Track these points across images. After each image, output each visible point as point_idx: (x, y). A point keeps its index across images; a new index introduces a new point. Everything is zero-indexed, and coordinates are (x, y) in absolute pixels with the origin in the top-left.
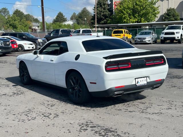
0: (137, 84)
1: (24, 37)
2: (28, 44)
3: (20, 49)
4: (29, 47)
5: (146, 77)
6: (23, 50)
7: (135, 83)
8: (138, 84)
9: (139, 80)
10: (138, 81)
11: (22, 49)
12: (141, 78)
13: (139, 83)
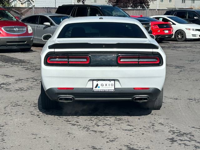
0: (94, 89)
1: (195, 18)
2: (193, 30)
3: (179, 37)
4: (194, 35)
5: (114, 80)
6: (184, 39)
7: (92, 87)
8: (97, 88)
9: (100, 83)
10: (97, 85)
11: (183, 37)
12: (104, 80)
13: (99, 87)
